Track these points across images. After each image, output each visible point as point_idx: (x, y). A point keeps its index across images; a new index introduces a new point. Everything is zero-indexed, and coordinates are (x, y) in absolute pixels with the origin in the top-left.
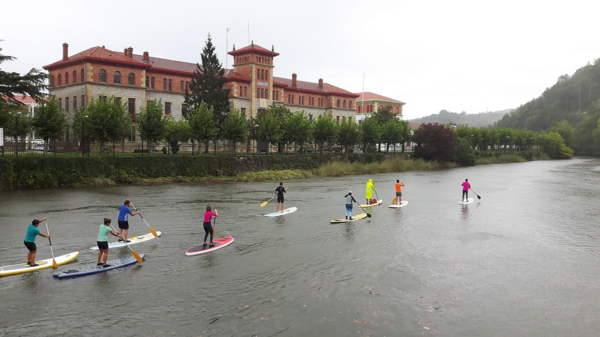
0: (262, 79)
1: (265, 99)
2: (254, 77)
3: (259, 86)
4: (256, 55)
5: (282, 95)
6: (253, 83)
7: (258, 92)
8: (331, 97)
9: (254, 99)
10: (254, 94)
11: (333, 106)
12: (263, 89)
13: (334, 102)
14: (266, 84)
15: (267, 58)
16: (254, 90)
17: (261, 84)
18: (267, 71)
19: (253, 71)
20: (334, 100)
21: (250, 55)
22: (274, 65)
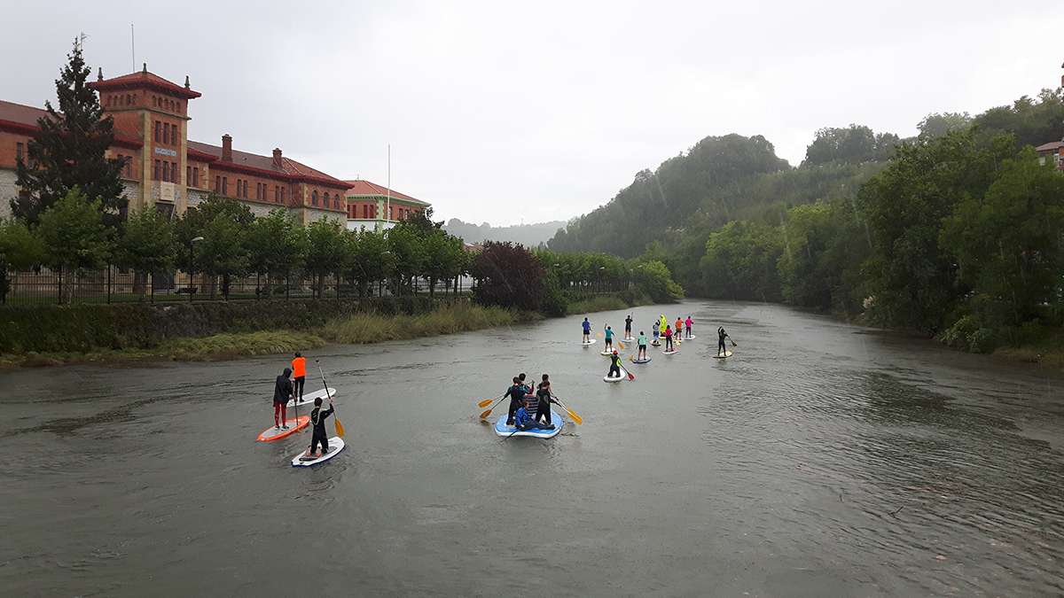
0: (165, 142)
1: (170, 184)
2: (148, 138)
3: (158, 154)
4: (153, 94)
5: (206, 177)
6: (147, 148)
7: (156, 168)
8: (301, 184)
9: (148, 182)
10: (148, 172)
11: (306, 203)
12: (166, 162)
13: (306, 196)
14: (174, 153)
15: (176, 100)
16: (148, 164)
17: (162, 151)
18: (174, 126)
19: (146, 124)
20: (307, 191)
21: (139, 92)
22: (188, 116)
